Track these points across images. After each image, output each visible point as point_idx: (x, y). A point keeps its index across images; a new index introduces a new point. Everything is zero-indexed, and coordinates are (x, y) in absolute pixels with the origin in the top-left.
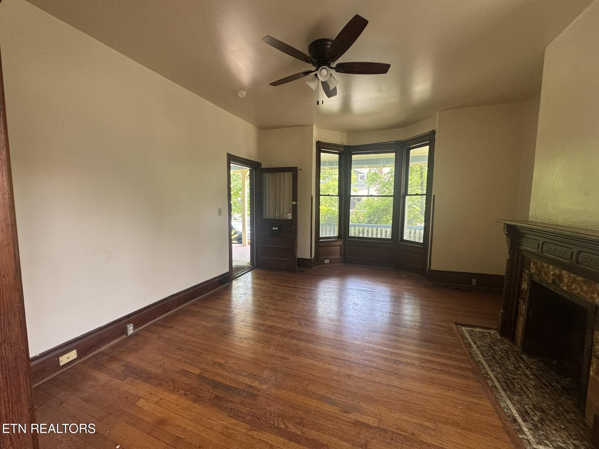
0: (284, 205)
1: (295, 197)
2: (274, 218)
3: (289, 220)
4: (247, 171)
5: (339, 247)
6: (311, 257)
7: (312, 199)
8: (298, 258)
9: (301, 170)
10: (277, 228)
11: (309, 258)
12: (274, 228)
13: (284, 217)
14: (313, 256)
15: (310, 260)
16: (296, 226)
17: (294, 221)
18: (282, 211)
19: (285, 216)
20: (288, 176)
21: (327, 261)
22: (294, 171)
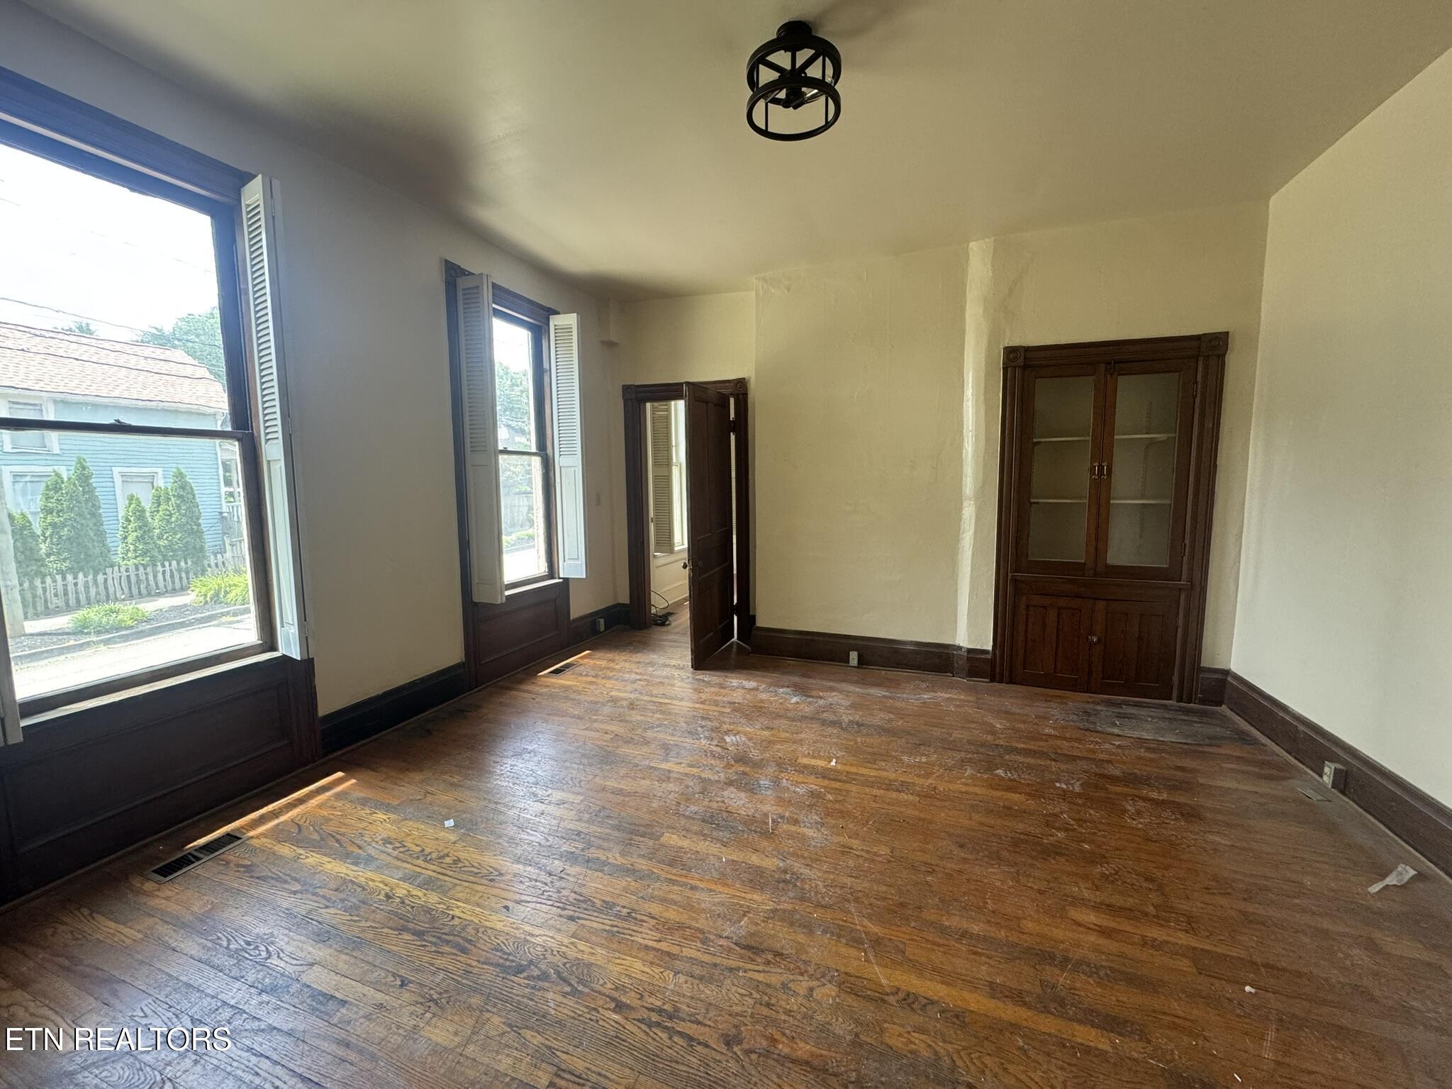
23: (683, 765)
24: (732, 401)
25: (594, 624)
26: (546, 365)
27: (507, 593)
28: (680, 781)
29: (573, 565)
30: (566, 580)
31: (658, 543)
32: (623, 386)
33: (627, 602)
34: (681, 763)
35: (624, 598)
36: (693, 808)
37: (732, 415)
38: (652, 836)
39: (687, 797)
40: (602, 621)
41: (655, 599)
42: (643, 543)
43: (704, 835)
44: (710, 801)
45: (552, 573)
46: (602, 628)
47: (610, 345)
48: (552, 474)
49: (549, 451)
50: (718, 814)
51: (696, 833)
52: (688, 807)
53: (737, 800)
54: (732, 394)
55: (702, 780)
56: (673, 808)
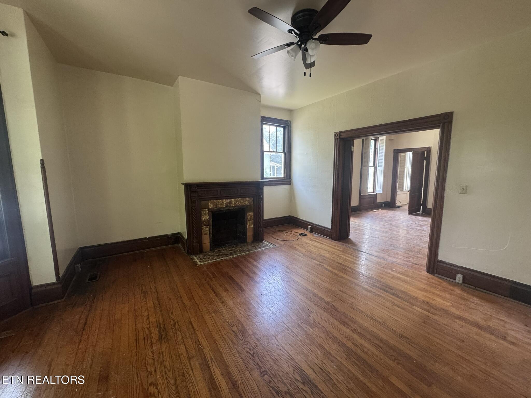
24: (426, 152)
25: (381, 205)
26: (377, 147)
27: (368, 194)
29: (379, 190)
30: (377, 193)
31: (399, 188)
32: (394, 150)
33: (390, 201)
35: (389, 200)
37: (425, 156)
40: (383, 204)
41: (397, 202)
42: (395, 187)
45: (373, 192)
46: (383, 206)
47: (391, 140)
48: (376, 171)
49: (376, 166)
54: (426, 151)
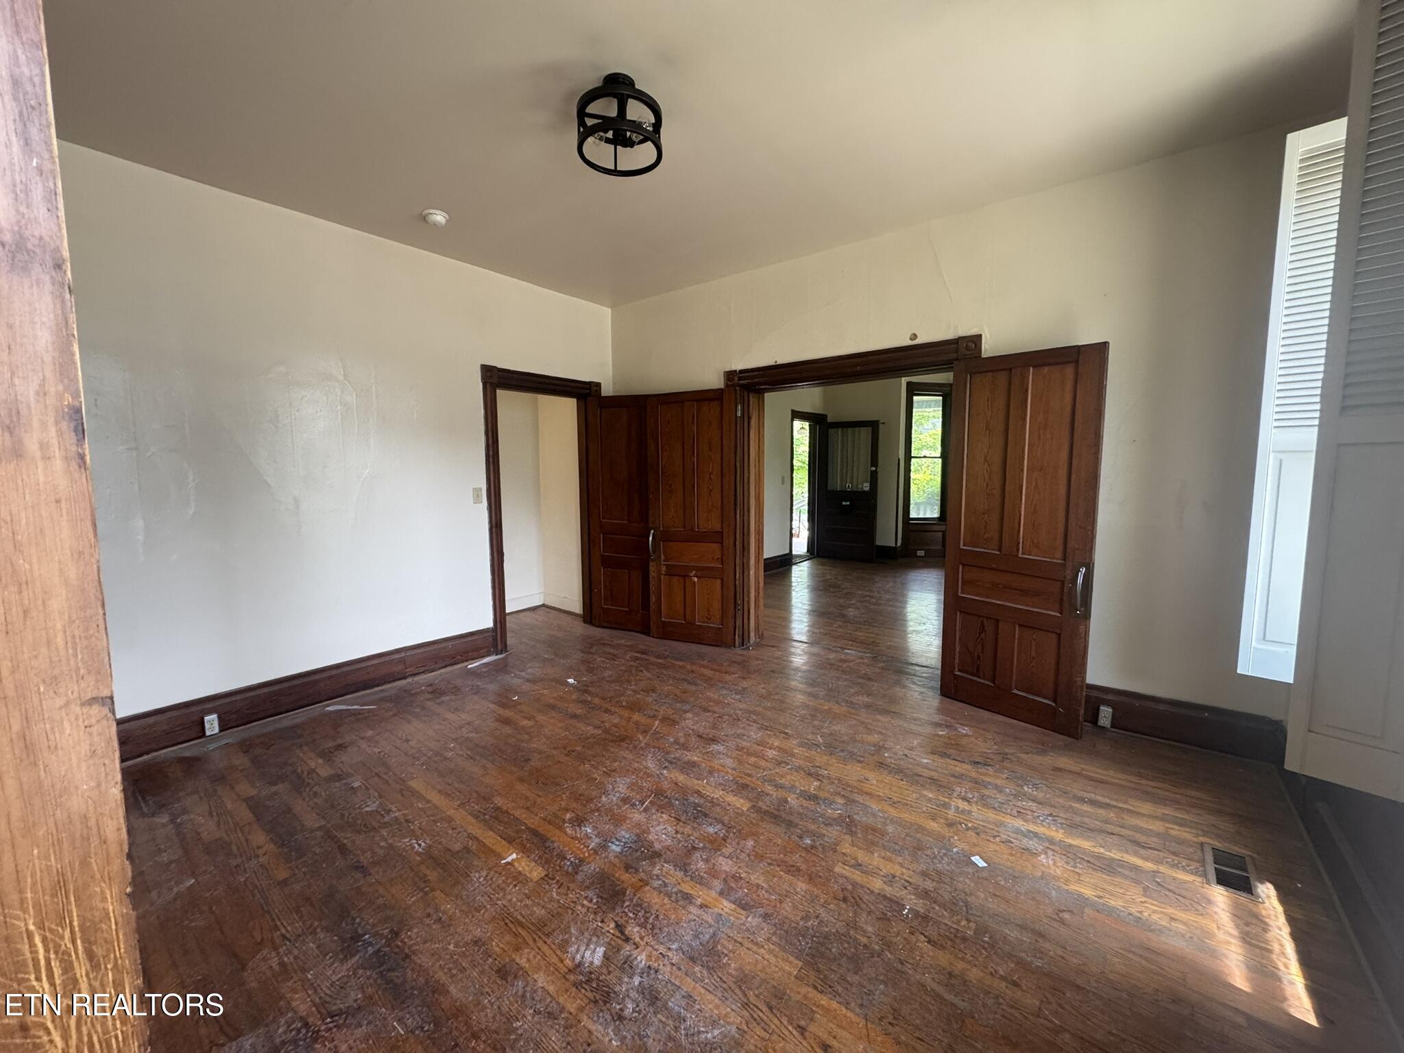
0: (858, 471)
1: (874, 461)
2: (844, 489)
3: (865, 492)
4: (806, 425)
5: (941, 533)
6: (896, 544)
7: (899, 464)
8: (878, 546)
9: (883, 423)
10: (848, 503)
11: (894, 545)
12: (844, 503)
13: (857, 487)
14: (899, 544)
15: (895, 548)
16: (876, 501)
17: (873, 492)
18: (855, 480)
19: (860, 486)
20: (865, 433)
21: (921, 553)
22: (874, 425)
23: (699, 901)
28: (713, 873)
34: (701, 906)
36: (711, 830)
38: (758, 810)
39: (715, 844)
43: (712, 802)
44: (689, 836)
50: (690, 819)
51: (719, 805)
52: (716, 833)
53: (662, 831)
55: (684, 868)
56: (731, 835)
